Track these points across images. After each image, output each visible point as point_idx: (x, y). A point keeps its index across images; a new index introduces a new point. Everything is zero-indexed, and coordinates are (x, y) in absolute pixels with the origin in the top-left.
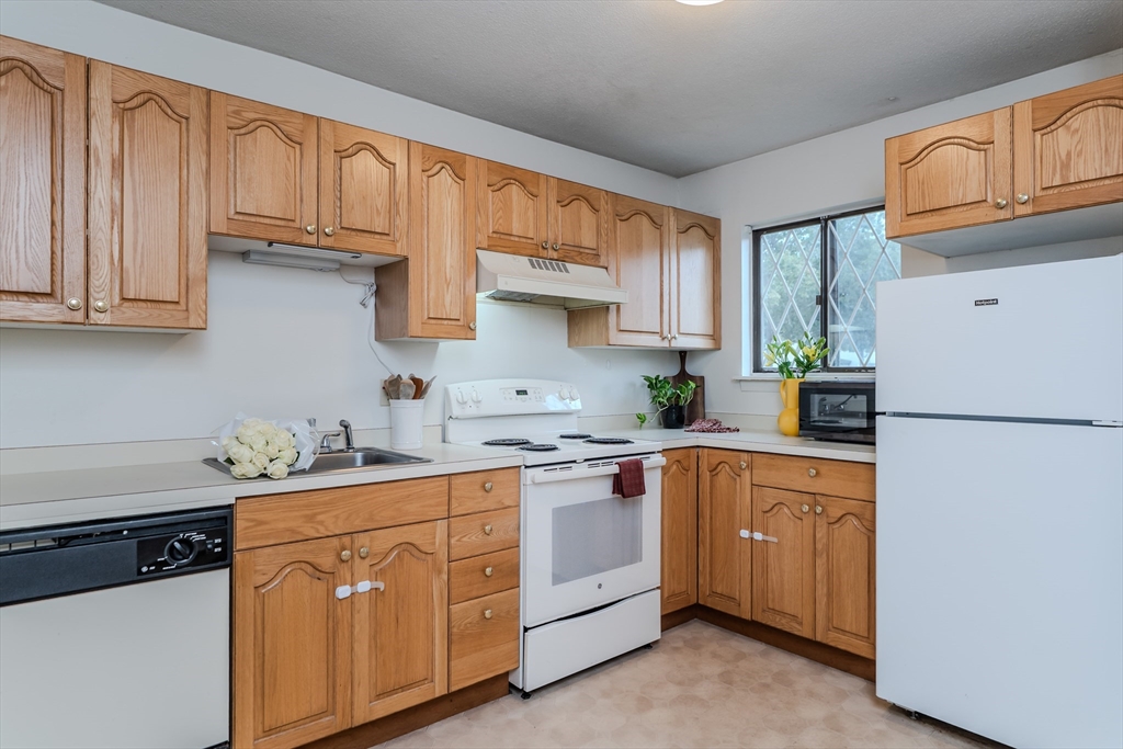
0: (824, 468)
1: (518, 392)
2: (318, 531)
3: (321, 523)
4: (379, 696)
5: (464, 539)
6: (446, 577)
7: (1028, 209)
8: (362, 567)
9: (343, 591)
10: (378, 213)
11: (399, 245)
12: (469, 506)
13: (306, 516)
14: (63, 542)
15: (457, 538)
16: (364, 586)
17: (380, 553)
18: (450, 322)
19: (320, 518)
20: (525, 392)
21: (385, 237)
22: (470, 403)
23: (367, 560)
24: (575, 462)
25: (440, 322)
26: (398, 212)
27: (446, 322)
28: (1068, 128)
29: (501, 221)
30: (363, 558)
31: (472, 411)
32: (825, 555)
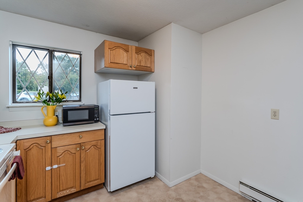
0: (84, 135)
7: (134, 69)
28: (141, 55)
32: (84, 162)
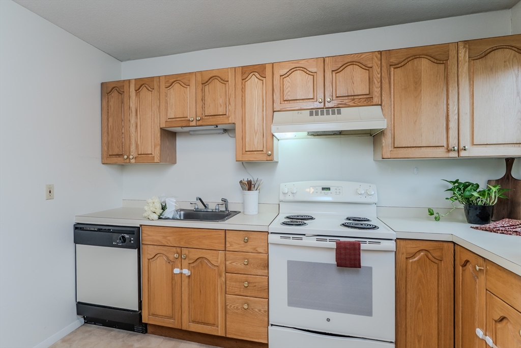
1: (323, 189)
2: (168, 243)
3: (169, 240)
4: (194, 322)
5: (234, 264)
6: (224, 279)
8: (185, 263)
9: (177, 271)
10: (221, 106)
11: (230, 118)
12: (235, 247)
13: (163, 236)
14: (99, 230)
15: (230, 262)
16: (186, 272)
17: (193, 259)
18: (258, 152)
19: (168, 238)
20: (329, 189)
21: (225, 116)
22: (290, 194)
23: (187, 260)
24: (305, 235)
25: (252, 153)
26: (230, 103)
27: (256, 152)
29: (289, 93)
30: (185, 259)
31: (291, 198)
